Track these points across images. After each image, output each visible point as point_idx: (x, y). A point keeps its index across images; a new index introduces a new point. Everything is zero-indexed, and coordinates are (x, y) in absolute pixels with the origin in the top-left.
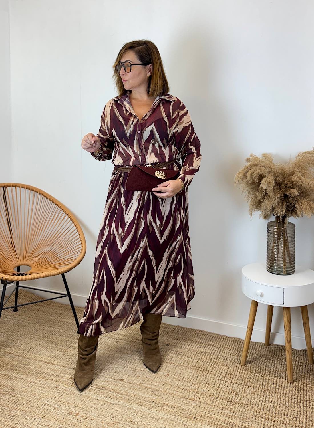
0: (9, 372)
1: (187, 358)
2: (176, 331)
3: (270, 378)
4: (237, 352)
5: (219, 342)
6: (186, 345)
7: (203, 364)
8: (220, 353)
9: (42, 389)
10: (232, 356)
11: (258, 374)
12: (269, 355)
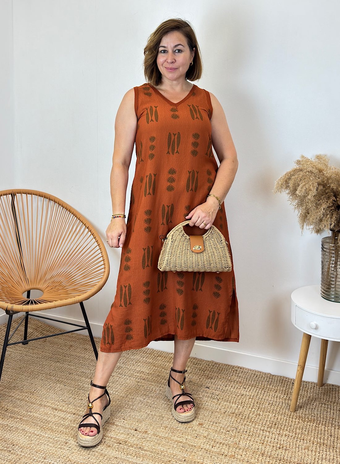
0: (8, 421)
1: (224, 402)
2: (209, 368)
3: (326, 429)
4: (284, 394)
5: (263, 381)
6: (223, 385)
7: (243, 411)
8: (263, 395)
9: (48, 443)
10: (278, 400)
11: (311, 424)
12: (323, 399)
